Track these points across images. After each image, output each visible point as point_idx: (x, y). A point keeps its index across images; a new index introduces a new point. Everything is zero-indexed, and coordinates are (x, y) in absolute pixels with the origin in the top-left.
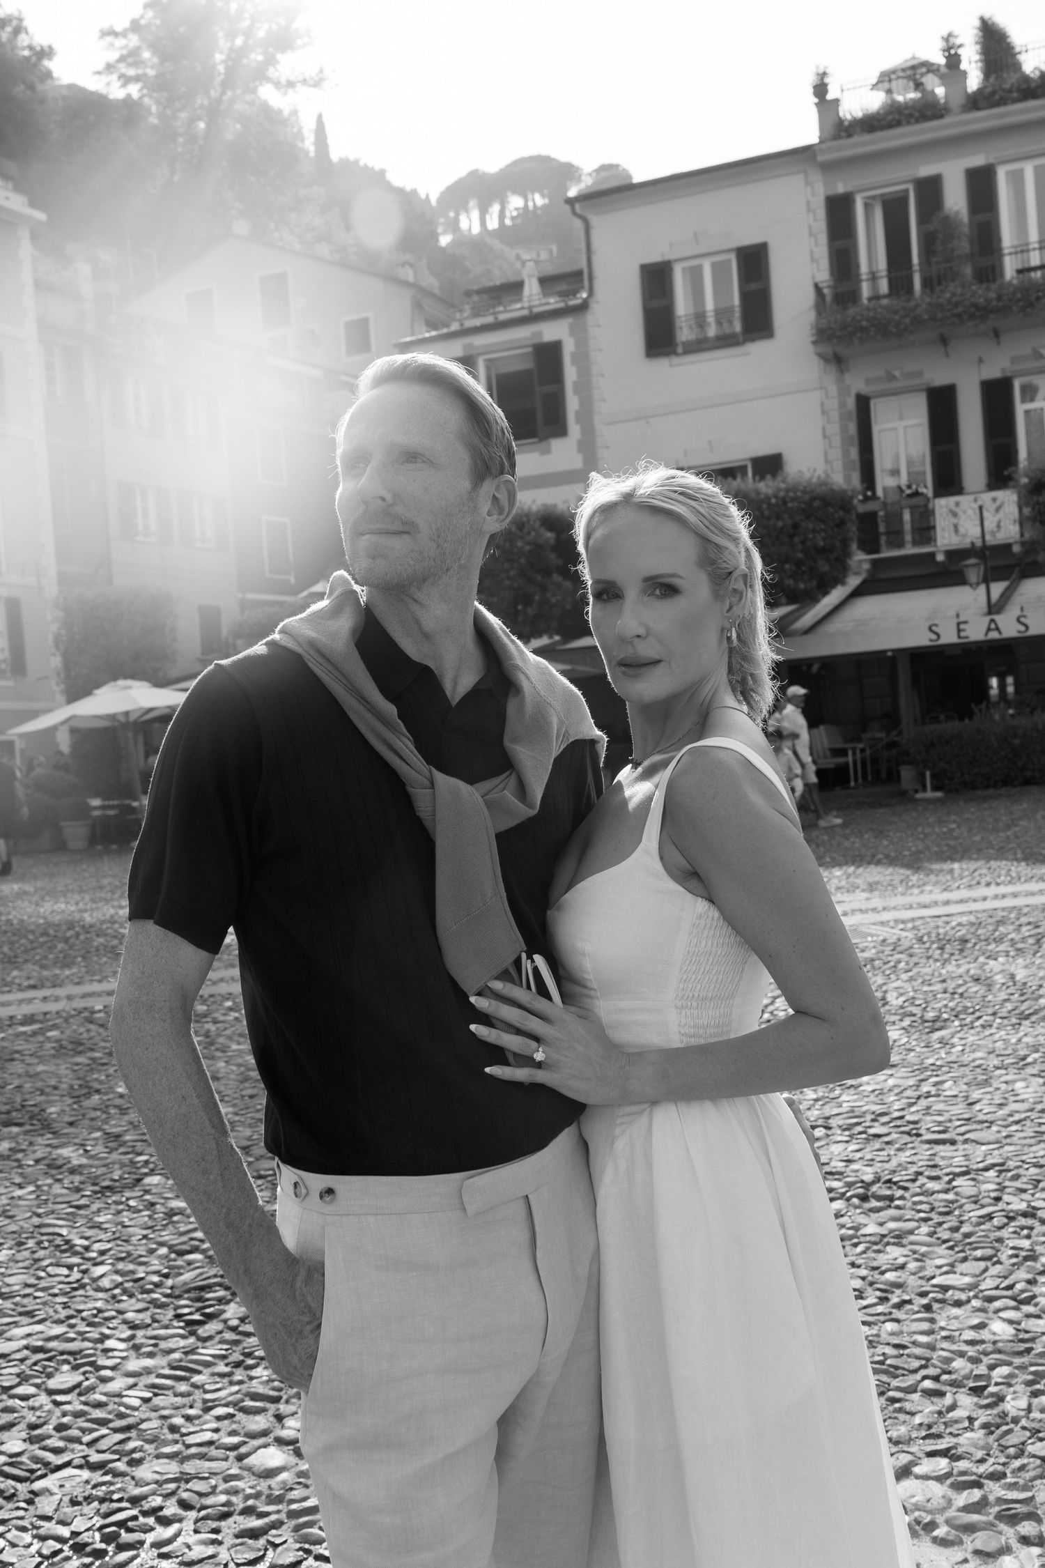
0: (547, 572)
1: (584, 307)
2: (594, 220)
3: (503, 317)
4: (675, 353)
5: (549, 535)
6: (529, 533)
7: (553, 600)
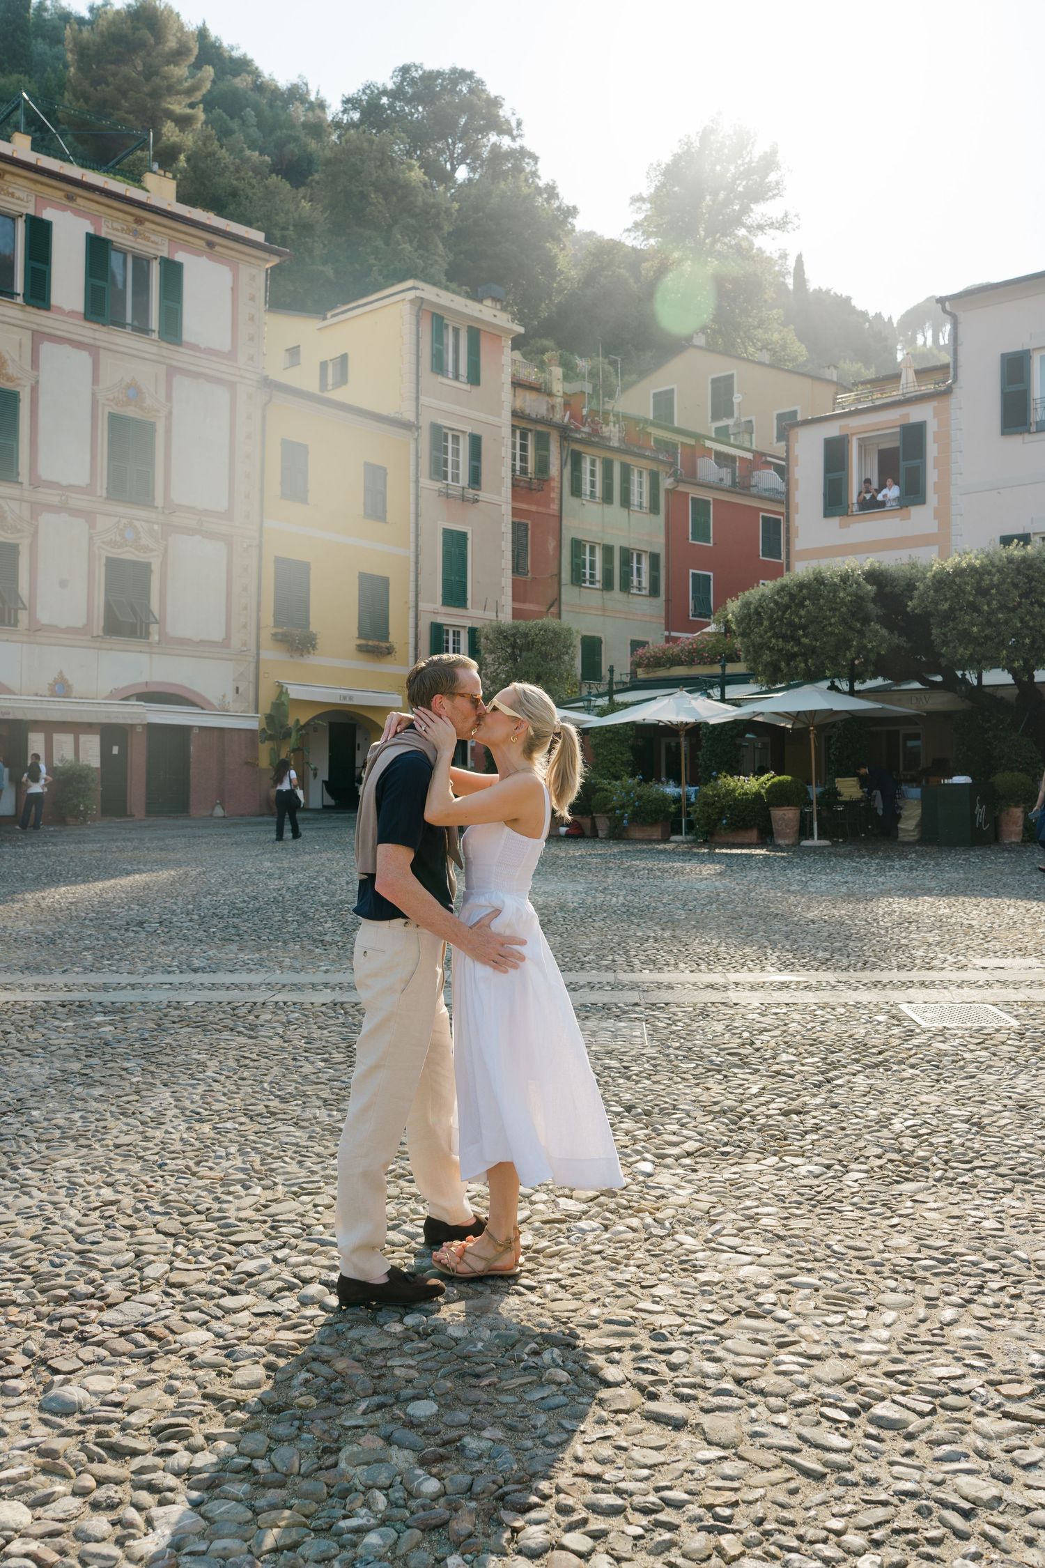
0: (866, 620)
1: (948, 392)
2: (962, 317)
3: (878, 403)
4: (1030, 432)
5: (870, 588)
6: (851, 586)
7: (870, 646)
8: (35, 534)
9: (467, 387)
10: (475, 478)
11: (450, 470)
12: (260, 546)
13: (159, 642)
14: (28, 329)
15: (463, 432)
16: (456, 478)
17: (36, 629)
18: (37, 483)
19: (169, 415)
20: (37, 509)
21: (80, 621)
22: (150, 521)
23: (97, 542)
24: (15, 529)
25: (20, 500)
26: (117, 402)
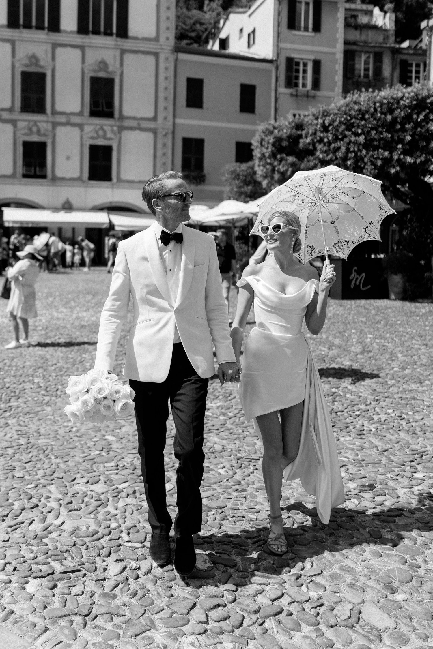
8: (54, 137)
9: (313, 34)
10: (316, 84)
11: (301, 81)
12: (173, 133)
13: (117, 182)
14: (50, 43)
15: (309, 60)
16: (304, 85)
17: (55, 179)
18: (54, 112)
19: (122, 74)
20: (55, 125)
21: (76, 175)
22: (111, 126)
23: (85, 138)
24: (45, 135)
25: (47, 122)
26: (95, 71)
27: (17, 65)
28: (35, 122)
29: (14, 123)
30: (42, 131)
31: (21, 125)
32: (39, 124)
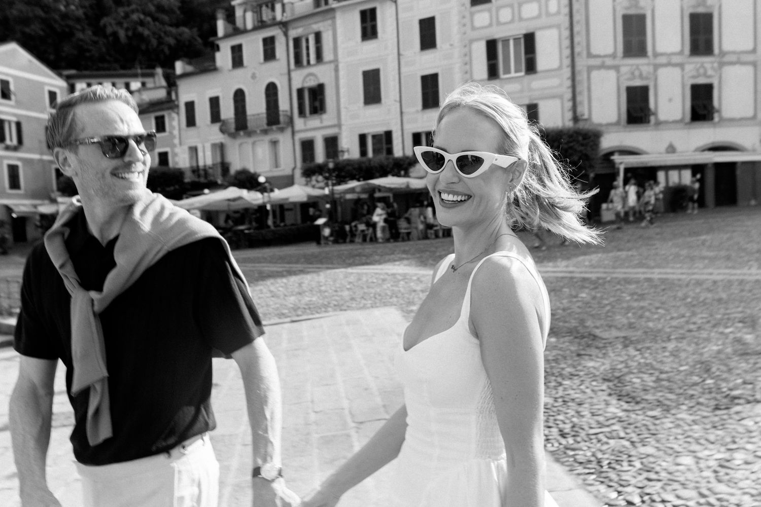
8: (656, 79)
13: (719, 122)
17: (659, 123)
18: (656, 55)
19: (720, 7)
20: (657, 67)
21: (678, 116)
22: (712, 63)
23: (686, 78)
24: (647, 78)
25: (648, 64)
26: (694, 7)
27: (618, 8)
28: (638, 66)
29: (616, 68)
30: (644, 74)
31: (624, 70)
32: (641, 67)
